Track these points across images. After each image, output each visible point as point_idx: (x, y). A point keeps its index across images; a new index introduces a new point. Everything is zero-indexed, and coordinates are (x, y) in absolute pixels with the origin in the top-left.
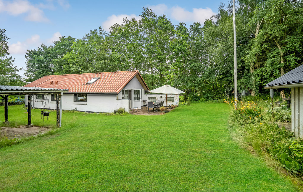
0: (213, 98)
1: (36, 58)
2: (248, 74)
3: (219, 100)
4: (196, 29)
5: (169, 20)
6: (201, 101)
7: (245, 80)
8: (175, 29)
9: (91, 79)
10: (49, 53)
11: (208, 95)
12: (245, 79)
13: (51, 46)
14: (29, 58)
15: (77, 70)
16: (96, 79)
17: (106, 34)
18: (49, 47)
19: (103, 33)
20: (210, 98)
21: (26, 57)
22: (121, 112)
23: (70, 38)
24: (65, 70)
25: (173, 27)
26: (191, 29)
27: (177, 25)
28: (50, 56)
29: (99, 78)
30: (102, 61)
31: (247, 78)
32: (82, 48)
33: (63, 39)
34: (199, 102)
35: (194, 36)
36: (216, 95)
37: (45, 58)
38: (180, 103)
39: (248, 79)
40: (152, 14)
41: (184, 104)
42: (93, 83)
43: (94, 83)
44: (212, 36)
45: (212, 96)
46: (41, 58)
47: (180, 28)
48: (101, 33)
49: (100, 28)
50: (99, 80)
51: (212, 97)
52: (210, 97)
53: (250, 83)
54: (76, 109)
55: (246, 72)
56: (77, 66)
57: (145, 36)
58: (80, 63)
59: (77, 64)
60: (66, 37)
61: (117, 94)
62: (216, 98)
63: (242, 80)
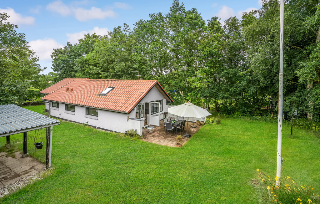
0: (252, 114)
1: (61, 57)
2: (303, 90)
3: (260, 117)
4: (233, 25)
5: (200, 14)
6: (236, 116)
7: (297, 99)
8: (206, 25)
9: (106, 88)
10: (74, 52)
11: (245, 109)
12: (297, 97)
13: (77, 44)
14: (54, 58)
15: (97, 71)
16: (111, 89)
17: (130, 31)
18: (75, 45)
19: (127, 30)
20: (248, 114)
21: (52, 56)
22: (131, 135)
23: (95, 36)
24: (86, 71)
25: (203, 23)
26: (225, 25)
27: (209, 20)
28: (74, 55)
29: (114, 88)
30: (123, 63)
31: (301, 96)
32: (102, 48)
33: (88, 37)
34: (233, 117)
35: (229, 33)
36: (255, 110)
37: (69, 57)
38: (208, 119)
39: (303, 97)
40: (182, 9)
41: (213, 122)
42: (105, 95)
43: (107, 95)
44: (252, 36)
45: (251, 110)
46: (65, 57)
47: (213, 23)
48: (125, 30)
49: (125, 25)
50: (113, 90)
51: (250, 112)
52: (248, 111)
53: (306, 105)
54: (87, 123)
55: (299, 86)
56: (98, 67)
57: (172, 33)
58: (101, 65)
59: (98, 65)
60: (91, 35)
61: (128, 114)
62: (256, 114)
63: (293, 98)
